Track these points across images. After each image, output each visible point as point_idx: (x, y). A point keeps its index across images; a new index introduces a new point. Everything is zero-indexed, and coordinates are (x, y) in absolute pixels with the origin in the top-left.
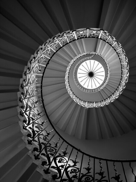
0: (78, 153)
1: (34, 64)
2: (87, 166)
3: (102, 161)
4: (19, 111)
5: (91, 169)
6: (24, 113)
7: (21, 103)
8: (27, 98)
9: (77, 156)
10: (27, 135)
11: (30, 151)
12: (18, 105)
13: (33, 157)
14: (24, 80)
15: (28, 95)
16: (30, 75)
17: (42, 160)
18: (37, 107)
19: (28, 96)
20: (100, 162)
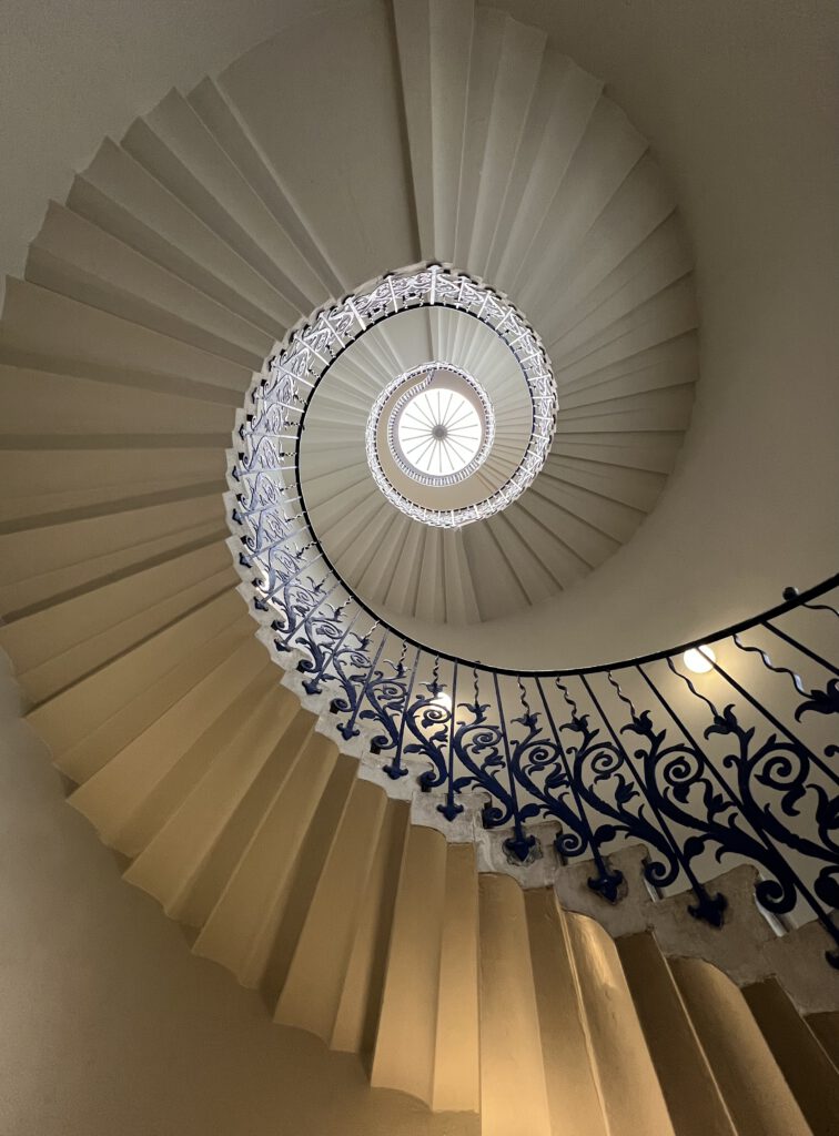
0: (476, 676)
1: (256, 438)
2: (521, 712)
3: (564, 680)
4: (249, 599)
5: (538, 717)
6: (268, 598)
7: (248, 571)
8: (264, 550)
9: (476, 688)
10: (296, 666)
11: (320, 719)
12: (240, 581)
13: (337, 736)
14: (239, 497)
15: (264, 540)
16: (252, 477)
17: (367, 737)
18: (305, 568)
19: (265, 544)
20: (561, 683)
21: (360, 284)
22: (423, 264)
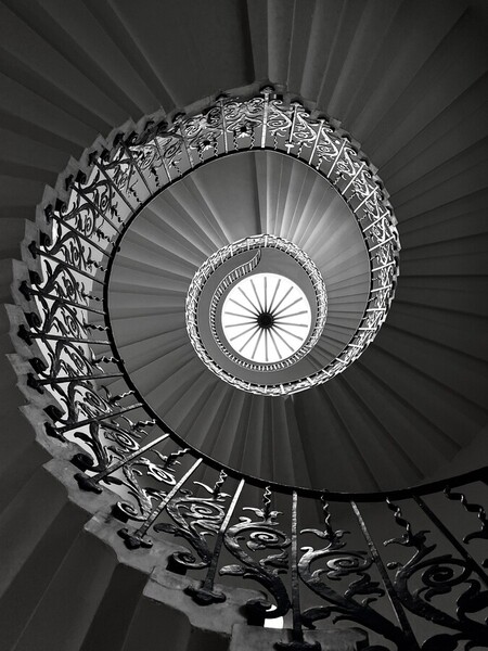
21: (191, 102)
22: (255, 86)
